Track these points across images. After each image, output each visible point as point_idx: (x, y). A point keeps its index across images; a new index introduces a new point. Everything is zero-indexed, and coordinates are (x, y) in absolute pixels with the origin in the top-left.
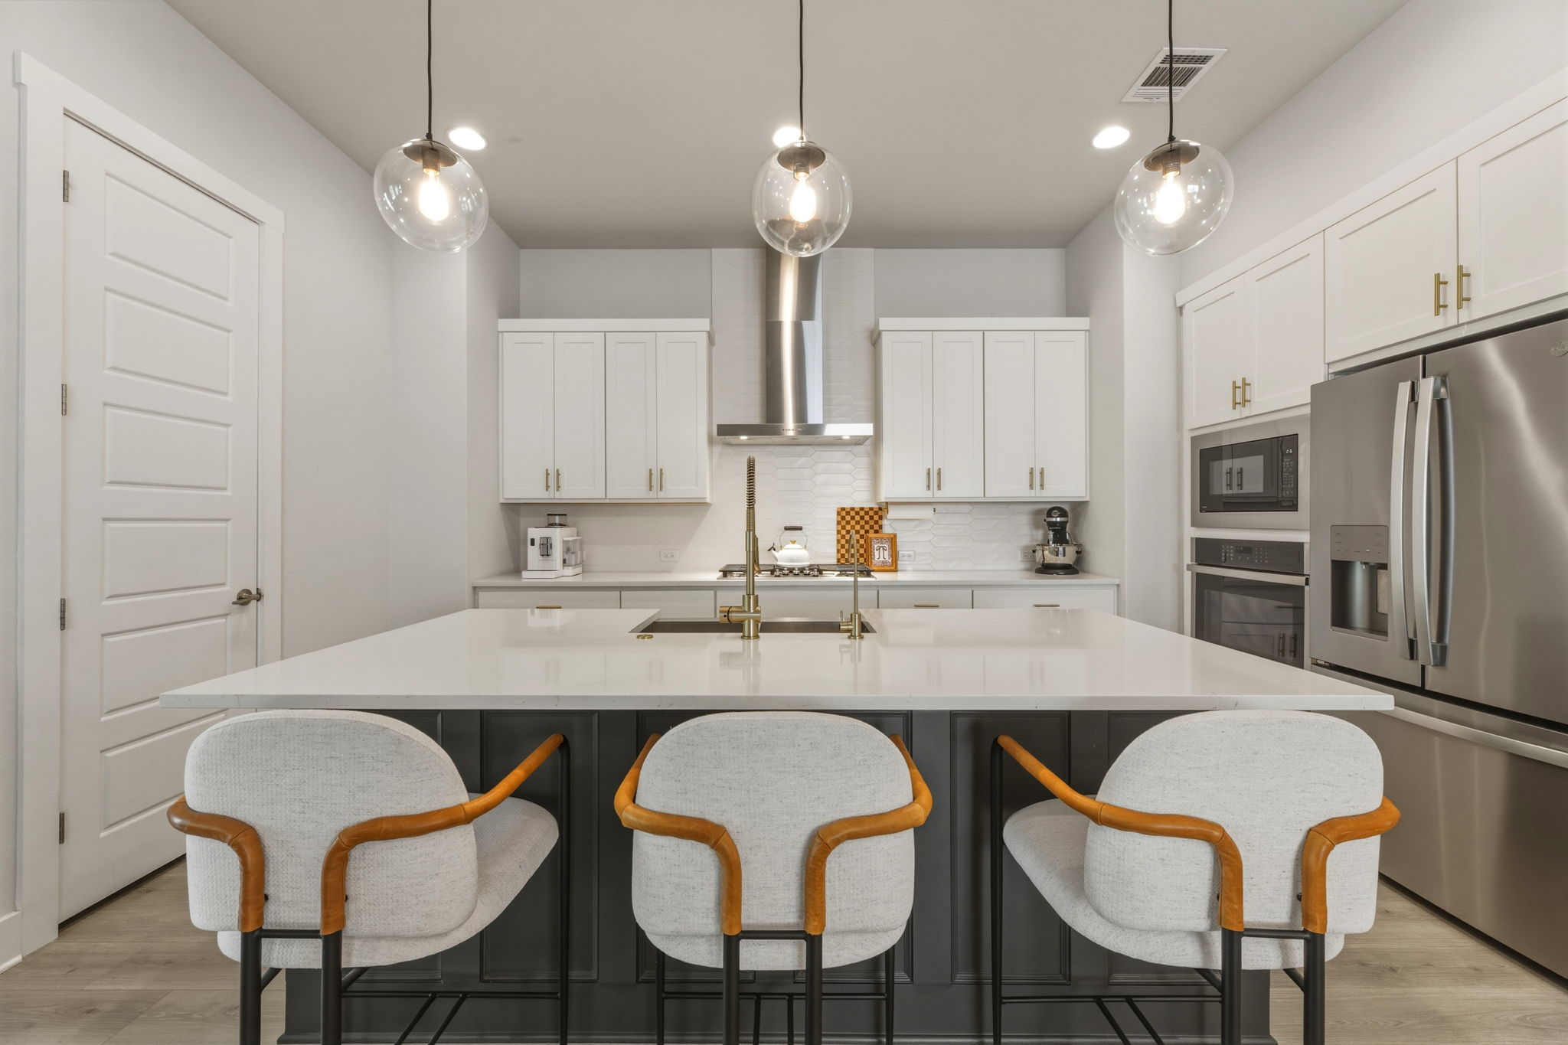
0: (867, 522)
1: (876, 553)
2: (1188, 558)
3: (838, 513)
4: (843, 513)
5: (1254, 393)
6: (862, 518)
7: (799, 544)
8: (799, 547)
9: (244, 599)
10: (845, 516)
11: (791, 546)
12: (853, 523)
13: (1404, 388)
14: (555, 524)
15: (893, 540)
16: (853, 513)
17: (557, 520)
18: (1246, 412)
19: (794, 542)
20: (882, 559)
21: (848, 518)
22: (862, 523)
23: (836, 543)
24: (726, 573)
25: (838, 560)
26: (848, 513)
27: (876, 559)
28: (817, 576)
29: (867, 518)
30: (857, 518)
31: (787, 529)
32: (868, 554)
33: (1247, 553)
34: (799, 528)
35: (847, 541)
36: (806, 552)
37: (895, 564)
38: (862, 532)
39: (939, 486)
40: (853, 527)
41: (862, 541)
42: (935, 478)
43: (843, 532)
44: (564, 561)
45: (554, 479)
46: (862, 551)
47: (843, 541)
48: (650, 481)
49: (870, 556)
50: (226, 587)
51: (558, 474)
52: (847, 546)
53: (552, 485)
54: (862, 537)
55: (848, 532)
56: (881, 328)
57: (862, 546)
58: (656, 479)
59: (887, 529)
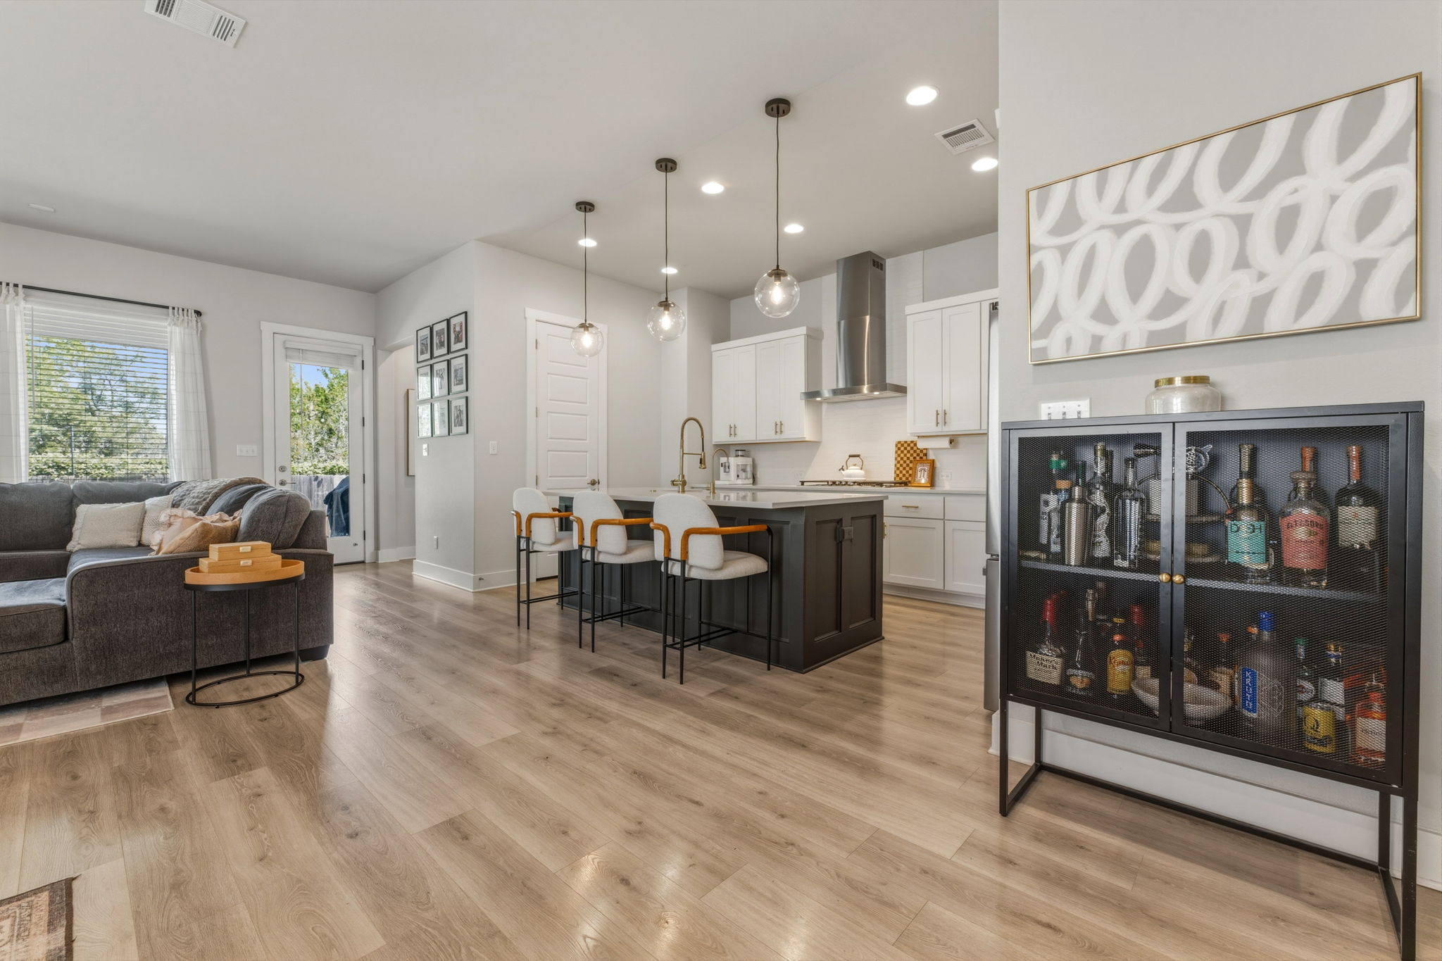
0: (915, 451)
1: (919, 473)
3: (896, 446)
4: (900, 446)
6: (912, 448)
7: (858, 466)
8: (858, 468)
9: (593, 483)
11: (852, 467)
12: (905, 452)
14: (738, 455)
15: (932, 464)
16: (906, 445)
17: (740, 453)
19: (855, 465)
20: (923, 478)
22: (912, 452)
23: (894, 466)
24: (803, 483)
25: (895, 478)
26: (902, 445)
27: (919, 478)
29: (915, 448)
30: (909, 448)
31: (850, 456)
34: (858, 456)
35: (901, 465)
36: (862, 472)
37: (932, 482)
38: (911, 458)
39: (945, 423)
40: (905, 455)
41: (911, 465)
42: (942, 417)
43: (899, 459)
44: (738, 476)
45: (733, 430)
46: (910, 472)
47: (898, 465)
48: (776, 429)
49: (915, 476)
50: (587, 478)
51: (735, 427)
52: (901, 469)
53: (733, 433)
54: (911, 462)
55: (902, 459)
56: (906, 314)
57: (911, 469)
58: (779, 427)
59: (931, 456)
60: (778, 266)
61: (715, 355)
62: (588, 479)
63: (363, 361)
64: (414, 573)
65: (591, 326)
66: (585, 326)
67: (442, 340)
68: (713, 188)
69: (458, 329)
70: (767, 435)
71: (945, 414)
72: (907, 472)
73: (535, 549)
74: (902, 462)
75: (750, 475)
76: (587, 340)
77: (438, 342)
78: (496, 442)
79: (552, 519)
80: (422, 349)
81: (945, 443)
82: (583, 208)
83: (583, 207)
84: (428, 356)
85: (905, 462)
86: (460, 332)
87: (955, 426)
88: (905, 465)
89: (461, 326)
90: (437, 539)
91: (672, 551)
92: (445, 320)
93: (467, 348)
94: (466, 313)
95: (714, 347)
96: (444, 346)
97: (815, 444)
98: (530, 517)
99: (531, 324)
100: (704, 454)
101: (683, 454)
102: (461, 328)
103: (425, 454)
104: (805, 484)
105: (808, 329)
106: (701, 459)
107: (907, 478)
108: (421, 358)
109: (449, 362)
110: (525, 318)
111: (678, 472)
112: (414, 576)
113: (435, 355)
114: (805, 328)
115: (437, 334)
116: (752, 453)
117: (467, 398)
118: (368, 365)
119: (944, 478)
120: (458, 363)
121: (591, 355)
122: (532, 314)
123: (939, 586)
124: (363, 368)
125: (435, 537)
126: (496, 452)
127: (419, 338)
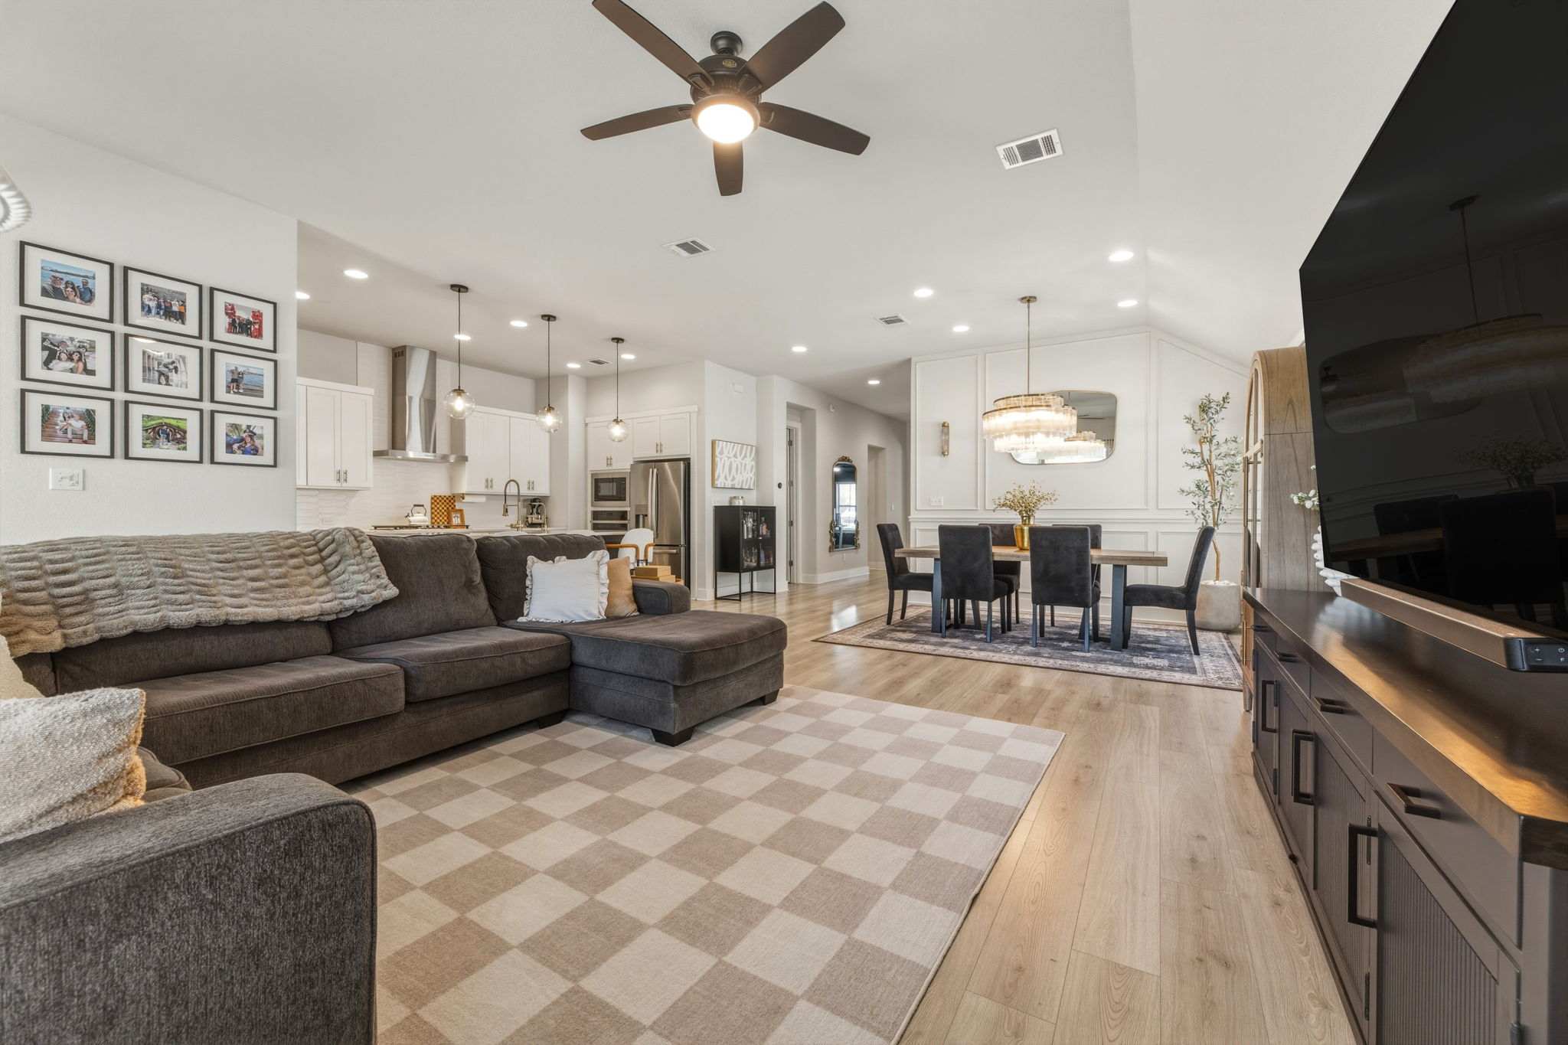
0: (447, 503)
1: (454, 519)
2: (590, 517)
3: (432, 498)
4: (436, 498)
5: (613, 462)
6: (445, 501)
8: (422, 515)
10: (435, 500)
12: (440, 503)
13: (651, 470)
15: (461, 511)
16: (440, 499)
18: (611, 468)
19: (419, 513)
21: (437, 501)
22: (445, 504)
23: (430, 513)
29: (448, 501)
30: (442, 501)
31: (415, 506)
32: (449, 518)
33: (610, 515)
34: (422, 506)
36: (426, 518)
38: (446, 508)
39: (491, 486)
40: (441, 506)
41: (445, 513)
42: (490, 483)
47: (435, 513)
48: (338, 477)
49: (450, 521)
52: (438, 516)
55: (438, 508)
57: (445, 516)
58: (342, 476)
72: (443, 518)
74: (438, 511)
88: (441, 513)
93: (274, 350)
107: (443, 523)
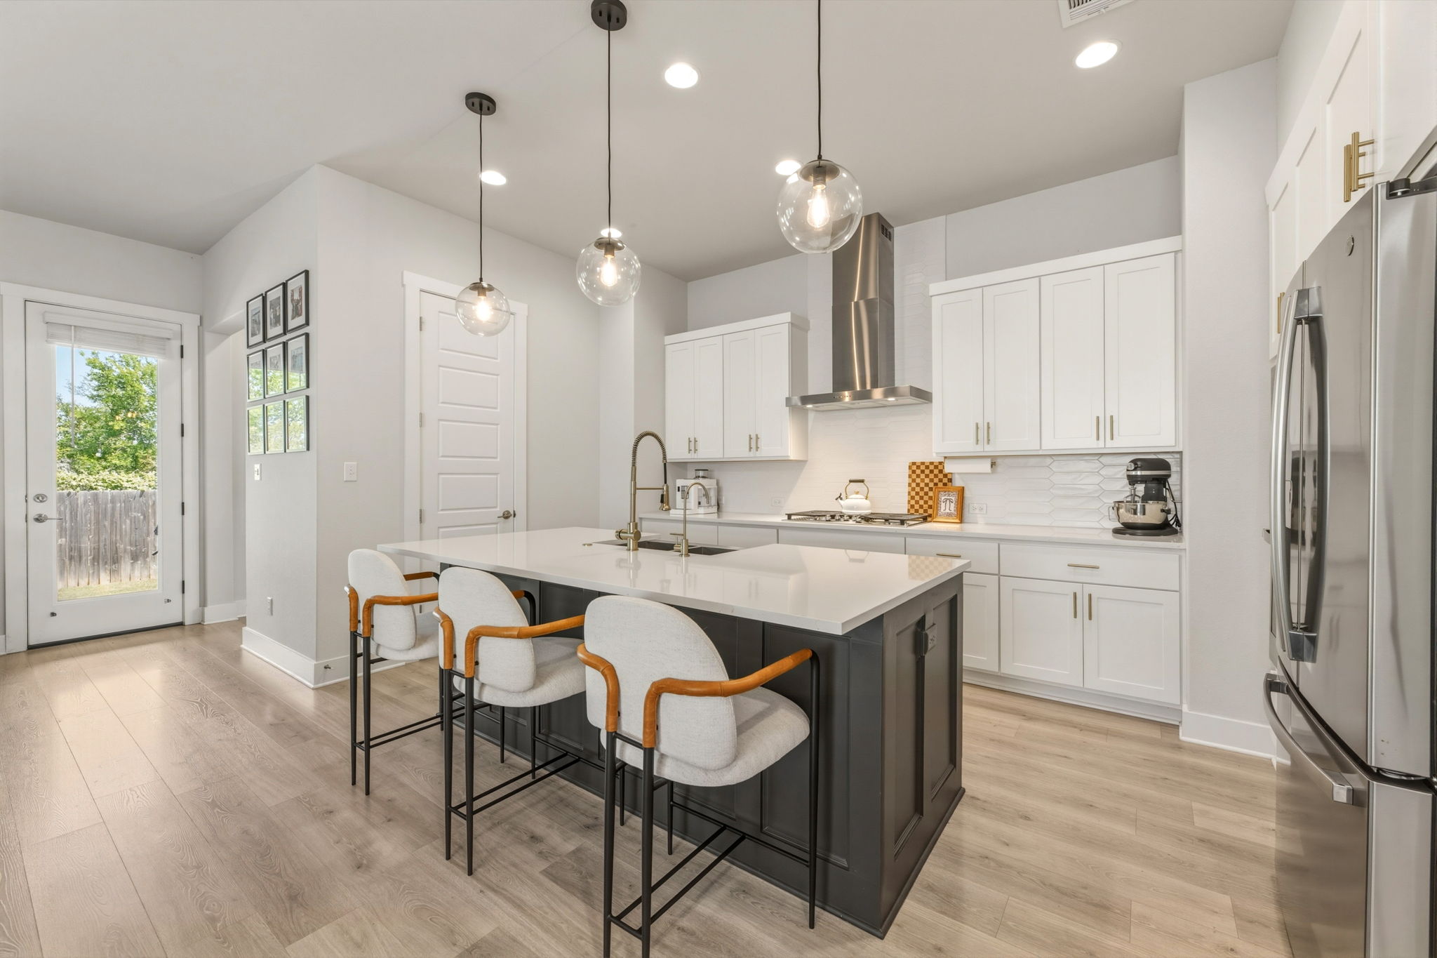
0: (936, 476)
1: (943, 505)
3: (910, 467)
4: (915, 467)
6: (932, 471)
7: (861, 494)
8: (862, 497)
9: (506, 516)
10: (916, 469)
11: (854, 496)
12: (923, 476)
14: (699, 477)
15: (960, 492)
16: (923, 467)
17: (701, 473)
19: (857, 493)
20: (947, 511)
21: (918, 472)
22: (932, 476)
23: (907, 494)
24: (789, 516)
25: (909, 510)
26: (919, 467)
27: (942, 511)
28: (829, 521)
29: (936, 471)
30: (927, 472)
31: (851, 481)
32: (935, 507)
34: (862, 481)
35: (917, 493)
36: (867, 503)
37: (961, 516)
38: (931, 485)
39: (989, 440)
40: (923, 480)
41: (931, 494)
42: (984, 432)
43: (914, 485)
44: (699, 503)
45: (693, 444)
46: (930, 503)
47: (913, 493)
48: (750, 444)
49: (937, 508)
50: (498, 509)
51: (696, 441)
52: (917, 498)
53: (693, 448)
54: (931, 489)
55: (918, 485)
56: (931, 294)
57: (931, 498)
58: (754, 442)
59: (958, 482)
60: (820, 157)
61: (669, 349)
62: (500, 511)
63: (182, 347)
64: (242, 646)
65: (491, 288)
66: (478, 288)
67: (278, 314)
68: (681, 75)
69: (296, 297)
70: (739, 451)
71: (989, 428)
72: (926, 502)
73: (382, 655)
74: (918, 489)
75: (713, 501)
76: (483, 309)
77: (272, 317)
78: (355, 463)
79: (409, 608)
80: (253, 328)
81: (985, 466)
82: (477, 105)
83: (477, 101)
84: (259, 338)
85: (922, 489)
86: (299, 301)
87: (1002, 444)
88: (922, 494)
89: (300, 292)
90: (272, 600)
91: (623, 715)
92: (280, 285)
93: (307, 323)
94: (307, 272)
95: (669, 339)
96: (279, 321)
97: (800, 464)
98: (370, 605)
99: (412, 295)
100: (667, 487)
101: (636, 489)
102: (300, 295)
103: (257, 478)
104: (793, 517)
105: (793, 315)
106: (662, 496)
107: (925, 511)
108: (253, 341)
109: (285, 345)
110: (403, 285)
111: (628, 517)
112: (244, 652)
113: (269, 336)
114: (789, 314)
115: (271, 305)
116: (716, 474)
117: (308, 398)
118: (191, 351)
119: (977, 511)
120: (296, 346)
121: (490, 333)
122: (414, 281)
123: (993, 668)
124: (182, 356)
125: (270, 598)
126: (354, 478)
127: (250, 311)
